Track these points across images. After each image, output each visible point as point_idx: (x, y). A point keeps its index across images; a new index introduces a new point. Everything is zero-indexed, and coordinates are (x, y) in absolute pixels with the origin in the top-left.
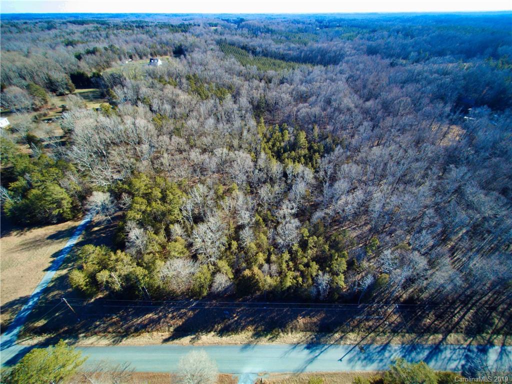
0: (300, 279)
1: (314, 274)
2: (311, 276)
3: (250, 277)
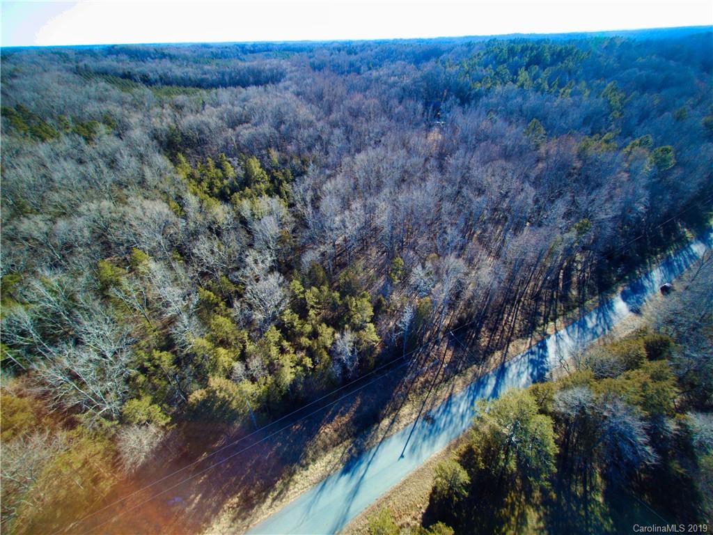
0: (308, 362)
1: (329, 343)
2: (326, 348)
3: (204, 402)
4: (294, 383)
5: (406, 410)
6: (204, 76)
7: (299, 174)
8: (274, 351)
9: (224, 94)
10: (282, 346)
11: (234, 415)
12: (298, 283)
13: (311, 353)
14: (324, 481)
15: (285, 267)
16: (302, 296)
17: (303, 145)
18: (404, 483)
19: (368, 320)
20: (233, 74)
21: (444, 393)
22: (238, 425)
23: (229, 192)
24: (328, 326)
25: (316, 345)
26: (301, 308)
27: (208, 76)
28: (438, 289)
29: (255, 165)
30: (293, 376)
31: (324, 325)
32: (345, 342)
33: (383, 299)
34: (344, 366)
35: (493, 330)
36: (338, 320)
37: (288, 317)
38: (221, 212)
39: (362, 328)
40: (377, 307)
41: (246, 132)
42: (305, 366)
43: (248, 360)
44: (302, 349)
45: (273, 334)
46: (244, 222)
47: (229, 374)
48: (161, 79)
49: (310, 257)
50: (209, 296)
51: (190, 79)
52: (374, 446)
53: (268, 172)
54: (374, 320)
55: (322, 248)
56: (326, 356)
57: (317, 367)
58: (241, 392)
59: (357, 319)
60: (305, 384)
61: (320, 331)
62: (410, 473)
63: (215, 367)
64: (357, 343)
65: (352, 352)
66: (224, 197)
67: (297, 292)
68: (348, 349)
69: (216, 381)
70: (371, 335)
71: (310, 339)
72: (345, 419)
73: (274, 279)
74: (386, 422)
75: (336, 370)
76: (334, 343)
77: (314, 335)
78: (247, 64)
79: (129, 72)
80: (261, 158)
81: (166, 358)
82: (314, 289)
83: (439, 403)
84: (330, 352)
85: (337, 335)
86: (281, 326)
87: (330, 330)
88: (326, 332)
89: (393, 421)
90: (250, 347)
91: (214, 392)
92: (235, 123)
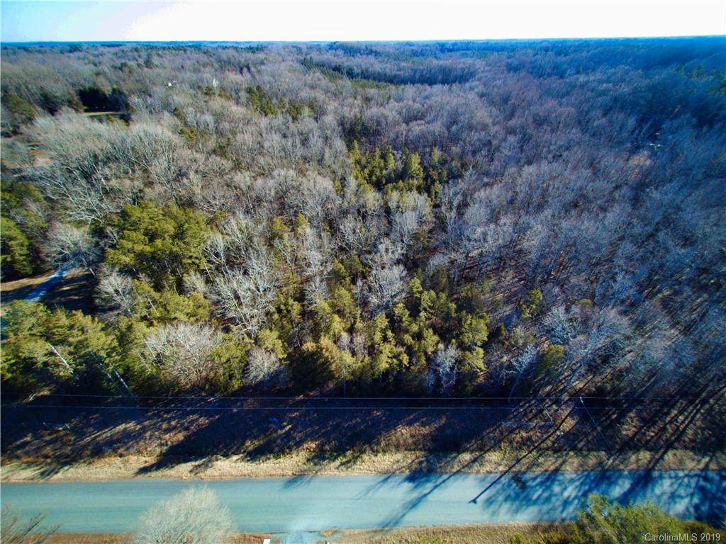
0: (405, 359)
1: (430, 350)
2: (426, 353)
3: (313, 354)
4: (386, 373)
5: (493, 456)
6: (399, 73)
7: (455, 176)
8: (378, 337)
9: (410, 90)
10: (386, 335)
11: (331, 376)
12: (419, 282)
13: (410, 351)
14: (388, 475)
15: (411, 264)
16: (418, 295)
17: (469, 148)
18: (469, 529)
19: (479, 343)
20: (425, 72)
21: (549, 463)
22: (331, 385)
23: (384, 182)
24: (435, 334)
25: (417, 346)
26: (414, 307)
27: (402, 73)
28: (580, 341)
29: (415, 161)
30: (388, 366)
31: (431, 331)
32: (448, 356)
33: (503, 328)
34: (438, 379)
35: (647, 422)
36: (447, 332)
37: (399, 310)
38: (372, 198)
39: (470, 349)
40: (494, 335)
41: (417, 128)
42: (401, 361)
43: (354, 335)
44: (403, 345)
45: (382, 321)
46: (388, 211)
47: (336, 340)
48: (362, 72)
49: (438, 261)
50: (340, 269)
51: (385, 75)
52: (447, 473)
53: (425, 169)
54: (485, 346)
55: (453, 256)
56: (423, 361)
57: (412, 367)
58: (341, 359)
59: (467, 338)
60: (396, 378)
61: (425, 335)
62: (479, 524)
63: (328, 329)
64: (459, 362)
65: (452, 368)
66: (379, 186)
67: (415, 290)
68: (448, 364)
69: (325, 341)
70: (477, 360)
71: (413, 339)
72: (425, 430)
73: (398, 271)
74: (466, 457)
75: (429, 379)
76: (435, 352)
77: (419, 336)
78: (441, 62)
79: (340, 66)
80: (423, 156)
81: (296, 307)
82: (432, 293)
83: (538, 471)
84: (428, 359)
85: (441, 346)
86: (390, 316)
87: (436, 338)
88: (431, 339)
89: (474, 461)
90: (359, 325)
91: (322, 349)
92: (410, 118)
